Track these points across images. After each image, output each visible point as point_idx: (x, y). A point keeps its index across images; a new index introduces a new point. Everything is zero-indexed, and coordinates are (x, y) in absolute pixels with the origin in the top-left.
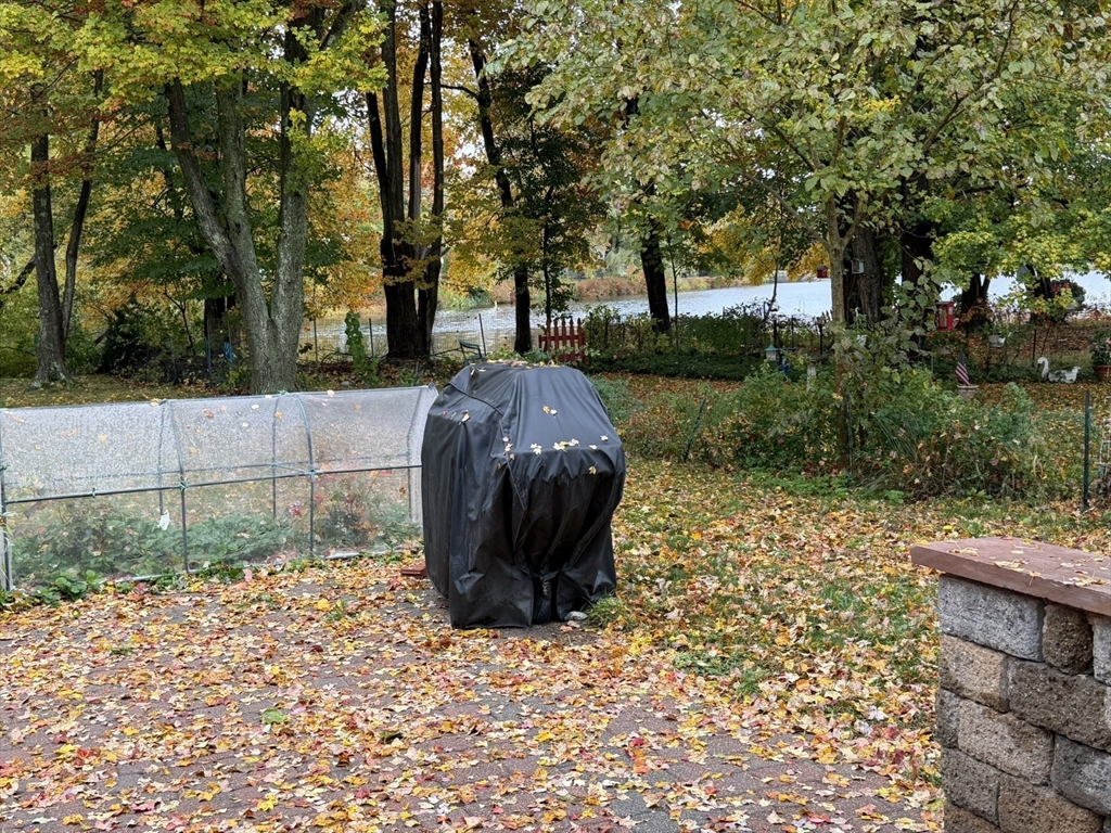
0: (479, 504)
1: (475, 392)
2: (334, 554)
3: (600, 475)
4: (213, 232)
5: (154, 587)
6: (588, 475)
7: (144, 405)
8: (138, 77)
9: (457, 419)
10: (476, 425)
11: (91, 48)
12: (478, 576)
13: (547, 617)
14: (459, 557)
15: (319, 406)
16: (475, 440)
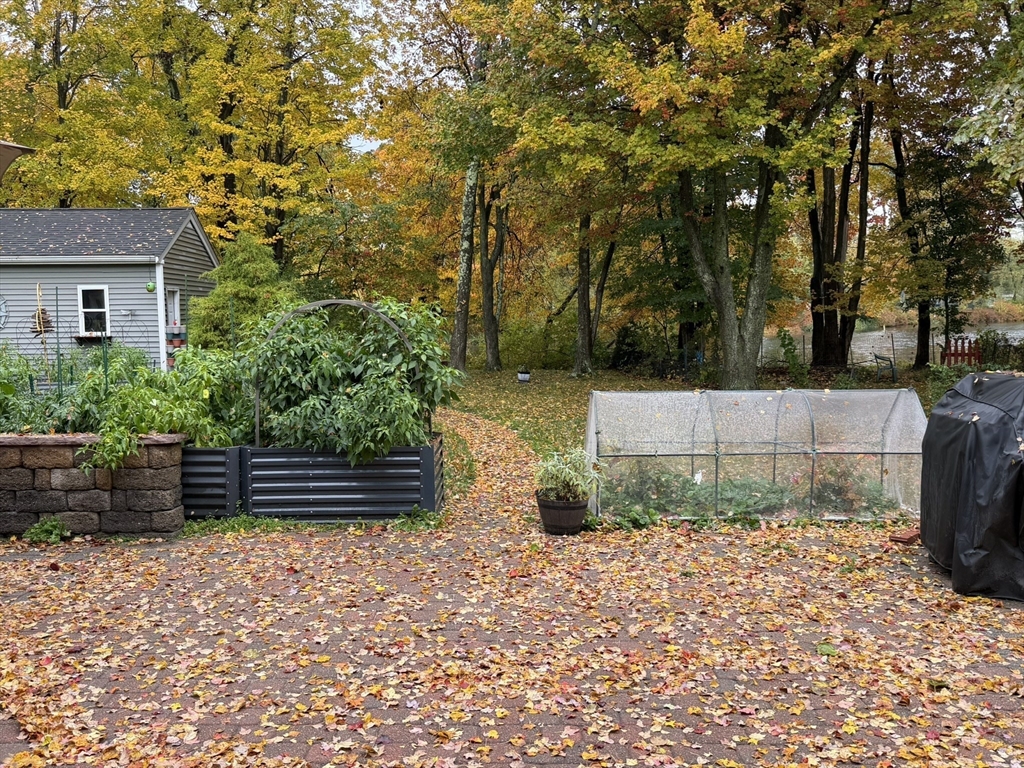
1: (980, 397)
2: (828, 516)
4: (704, 273)
5: (695, 527)
8: (667, 167)
9: (966, 418)
10: (986, 425)
12: (983, 553)
14: (965, 534)
16: (985, 438)
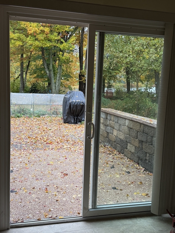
0: (67, 107)
1: (69, 94)
2: (53, 116)
3: (82, 105)
4: (47, 71)
6: (81, 105)
7: (30, 94)
8: (36, 46)
9: (66, 97)
10: (68, 98)
11: (29, 41)
12: (67, 117)
13: (76, 123)
15: (52, 96)
16: (68, 100)
